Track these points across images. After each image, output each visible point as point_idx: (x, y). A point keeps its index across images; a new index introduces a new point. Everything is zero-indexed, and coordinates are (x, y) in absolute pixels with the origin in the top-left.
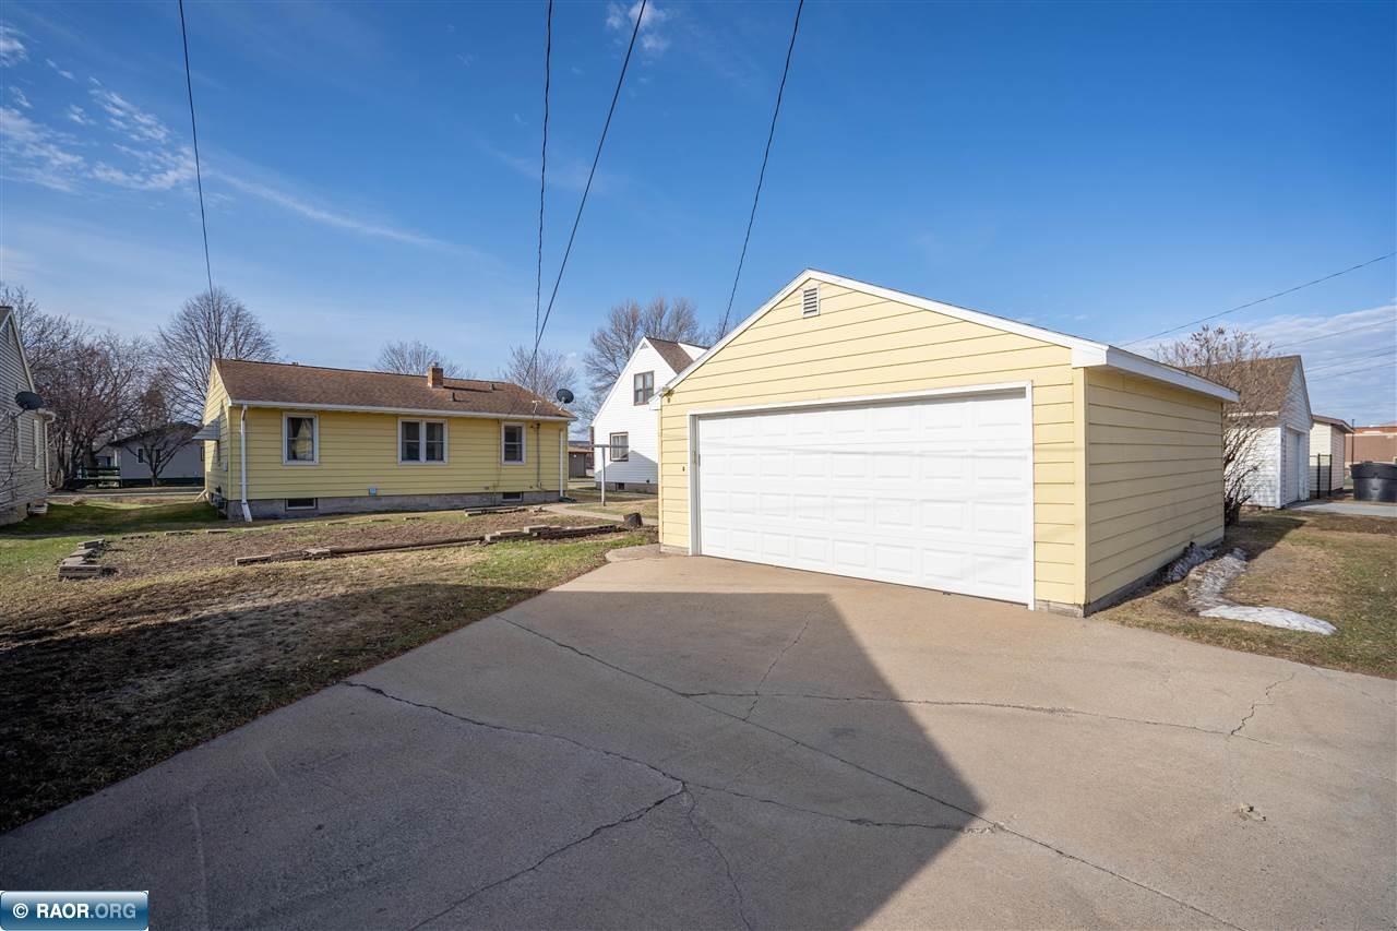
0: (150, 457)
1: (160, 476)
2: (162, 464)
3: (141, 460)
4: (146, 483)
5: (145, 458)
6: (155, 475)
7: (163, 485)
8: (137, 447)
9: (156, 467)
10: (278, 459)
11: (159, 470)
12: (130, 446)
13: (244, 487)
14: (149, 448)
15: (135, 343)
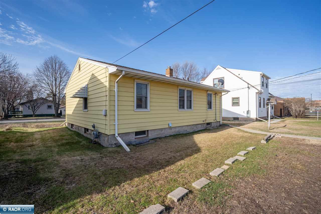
0: (32, 108)
1: (35, 114)
2: (36, 110)
3: (29, 109)
4: (31, 116)
5: (30, 108)
6: (34, 113)
7: (36, 117)
8: (28, 105)
9: (34, 111)
10: (131, 108)
11: (35, 112)
12: (26, 104)
13: (116, 126)
14: (32, 105)
15: (27, 75)
